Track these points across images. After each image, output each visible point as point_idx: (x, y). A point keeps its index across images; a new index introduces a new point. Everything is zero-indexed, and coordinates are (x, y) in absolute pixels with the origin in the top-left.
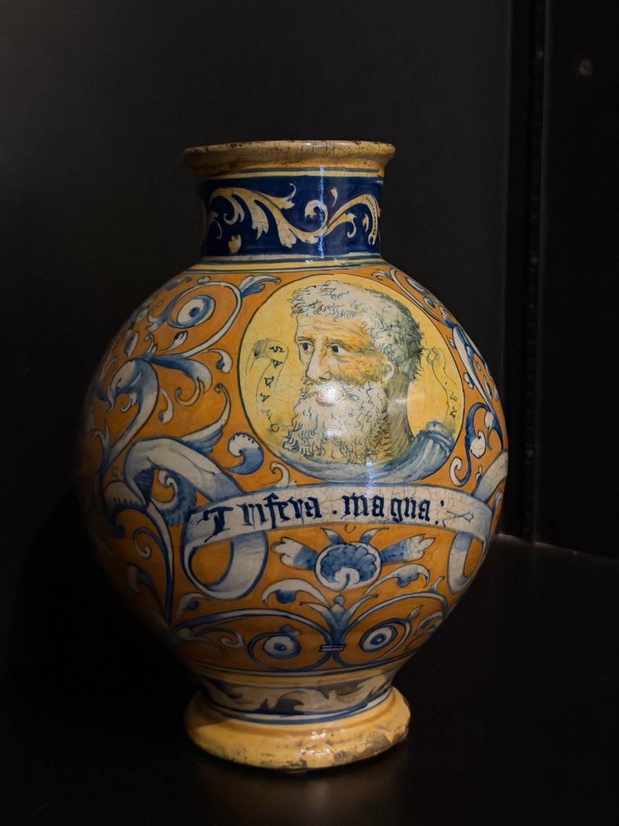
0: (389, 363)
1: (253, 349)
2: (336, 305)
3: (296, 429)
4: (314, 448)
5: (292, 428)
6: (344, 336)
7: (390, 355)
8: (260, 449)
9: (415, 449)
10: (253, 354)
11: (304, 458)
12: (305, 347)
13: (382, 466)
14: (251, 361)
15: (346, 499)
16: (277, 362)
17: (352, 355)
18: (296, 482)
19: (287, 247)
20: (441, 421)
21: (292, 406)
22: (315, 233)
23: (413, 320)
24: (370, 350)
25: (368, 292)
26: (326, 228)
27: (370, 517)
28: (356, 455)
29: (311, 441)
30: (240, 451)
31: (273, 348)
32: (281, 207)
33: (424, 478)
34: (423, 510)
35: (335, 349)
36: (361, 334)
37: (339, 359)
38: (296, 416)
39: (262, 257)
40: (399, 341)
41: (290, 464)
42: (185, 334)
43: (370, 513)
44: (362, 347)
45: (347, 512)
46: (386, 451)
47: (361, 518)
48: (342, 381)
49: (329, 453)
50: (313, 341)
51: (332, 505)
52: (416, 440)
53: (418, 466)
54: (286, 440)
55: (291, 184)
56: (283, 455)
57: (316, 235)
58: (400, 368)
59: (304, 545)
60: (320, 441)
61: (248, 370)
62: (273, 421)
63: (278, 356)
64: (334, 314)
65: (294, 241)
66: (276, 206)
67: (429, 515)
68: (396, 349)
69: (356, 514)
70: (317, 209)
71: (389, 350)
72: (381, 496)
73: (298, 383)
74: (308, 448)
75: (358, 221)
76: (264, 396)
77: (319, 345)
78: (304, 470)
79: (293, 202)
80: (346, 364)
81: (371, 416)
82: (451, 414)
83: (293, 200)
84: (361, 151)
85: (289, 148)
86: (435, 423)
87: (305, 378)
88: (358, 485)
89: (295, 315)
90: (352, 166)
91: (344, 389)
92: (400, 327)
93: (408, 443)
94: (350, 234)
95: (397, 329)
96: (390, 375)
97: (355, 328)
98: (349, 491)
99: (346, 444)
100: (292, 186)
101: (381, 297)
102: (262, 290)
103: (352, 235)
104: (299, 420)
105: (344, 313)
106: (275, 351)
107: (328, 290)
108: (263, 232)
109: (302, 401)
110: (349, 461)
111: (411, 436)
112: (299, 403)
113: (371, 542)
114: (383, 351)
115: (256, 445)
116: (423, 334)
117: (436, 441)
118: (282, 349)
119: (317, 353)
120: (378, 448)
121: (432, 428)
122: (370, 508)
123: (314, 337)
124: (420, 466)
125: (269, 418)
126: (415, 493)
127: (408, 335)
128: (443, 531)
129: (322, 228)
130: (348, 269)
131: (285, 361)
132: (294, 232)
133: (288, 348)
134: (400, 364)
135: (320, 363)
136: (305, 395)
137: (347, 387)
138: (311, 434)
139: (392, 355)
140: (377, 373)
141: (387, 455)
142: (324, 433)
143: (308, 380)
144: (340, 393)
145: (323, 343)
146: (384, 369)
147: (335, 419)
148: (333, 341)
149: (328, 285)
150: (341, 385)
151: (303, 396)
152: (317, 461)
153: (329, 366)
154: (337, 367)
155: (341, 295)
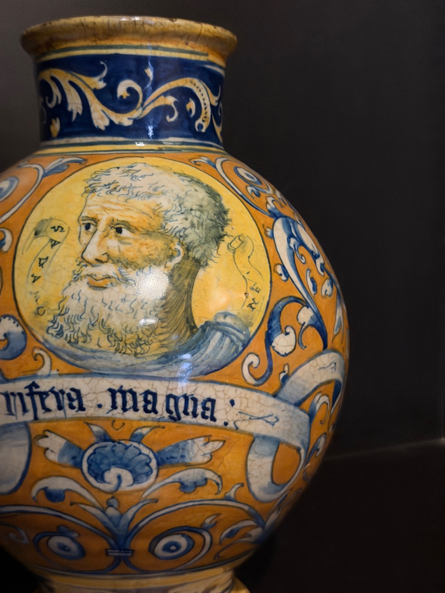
0: (179, 247)
1: (35, 228)
2: (133, 186)
3: (62, 313)
4: (80, 335)
5: (58, 312)
6: (132, 217)
7: (181, 239)
8: (24, 333)
9: (197, 341)
10: (34, 233)
11: (68, 345)
12: (88, 227)
13: (156, 358)
14: (29, 241)
15: (113, 392)
16: (55, 241)
17: (137, 237)
18: (58, 370)
19: (100, 130)
20: (235, 313)
21: (61, 288)
22: (129, 115)
23: (221, 206)
24: (159, 232)
25: (177, 175)
26: (141, 110)
27: (141, 413)
28: (126, 344)
29: (76, 327)
30: (5, 335)
31: (54, 227)
32: (93, 87)
33: (207, 374)
34: (208, 409)
35: (119, 231)
36: (152, 215)
37: (121, 241)
38: (64, 299)
39: (77, 140)
40: (196, 225)
41: (53, 351)
43: (141, 409)
44: (151, 230)
45: (114, 406)
46: (160, 341)
47: (130, 414)
48: (120, 264)
49: (95, 341)
50: (96, 221)
51: (96, 398)
52: (200, 330)
53: (199, 360)
54: (51, 324)
55: (102, 63)
56: (46, 341)
57: (130, 117)
58: (190, 253)
59: (68, 441)
60: (86, 328)
61: (25, 249)
62: (40, 303)
63: (57, 236)
64: (128, 194)
65: (107, 123)
66: (88, 86)
67: (215, 415)
68: (191, 234)
69: (124, 409)
70: (130, 90)
71: (182, 234)
72: (154, 391)
73: (71, 264)
74: (72, 334)
75: (181, 106)
76: (35, 277)
77: (102, 226)
78: (67, 358)
79: (105, 81)
80: (129, 246)
81: (146, 303)
82: (250, 305)
83: (105, 79)
84: (177, 29)
85: (94, 23)
86: (226, 315)
87: (80, 259)
88: (127, 377)
89: (86, 195)
90: (170, 46)
91: (120, 273)
92: (201, 212)
93: (188, 334)
94: (171, 116)
95: (198, 213)
96: (178, 260)
97: (147, 210)
98: (116, 383)
99: (115, 332)
100: (103, 65)
101: (189, 181)
102: (63, 171)
103: (173, 119)
104: (67, 304)
105: (138, 194)
106: (56, 231)
107: (130, 172)
108: (78, 114)
109: (73, 284)
110: (117, 350)
111: (195, 327)
112: (70, 285)
113: (143, 441)
114: (174, 234)
115: (20, 329)
116: (231, 220)
117: (225, 334)
118: (62, 229)
119: (99, 233)
120: (151, 338)
121: (221, 320)
122: (141, 404)
123: (99, 217)
124: (203, 361)
125: (36, 300)
126: (195, 390)
127: (210, 220)
128: (235, 434)
129: (137, 110)
130: (164, 153)
131: (63, 241)
132: (107, 113)
133: (69, 228)
134: (192, 250)
135: (99, 245)
136: (77, 277)
137: (124, 270)
138: (78, 319)
139: (184, 240)
140: (162, 257)
141: (163, 346)
142: (92, 318)
143: (83, 261)
144: (115, 276)
145: (108, 224)
146: (171, 254)
147: (106, 304)
148: (118, 222)
149: (133, 167)
150: (118, 268)
151: (75, 278)
152: (81, 349)
153: (108, 248)
154: (117, 249)
155: (142, 177)
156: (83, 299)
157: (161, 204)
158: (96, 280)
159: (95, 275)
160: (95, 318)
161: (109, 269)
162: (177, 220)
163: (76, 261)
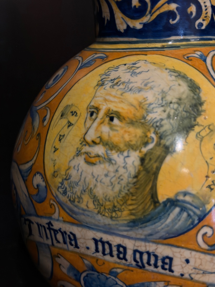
0: (153, 136)
1: (62, 111)
2: (131, 81)
3: (67, 178)
4: (76, 197)
6: (123, 108)
7: (157, 129)
8: (46, 187)
9: (159, 213)
11: (69, 202)
12: (92, 114)
13: (126, 222)
14: (57, 120)
15: (96, 241)
16: (71, 123)
17: (123, 125)
18: (63, 218)
20: (194, 192)
21: (68, 160)
22: (140, 21)
23: (199, 98)
24: (140, 122)
25: (167, 71)
26: (149, 16)
27: (115, 258)
28: (105, 209)
29: (75, 190)
30: (37, 186)
31: (72, 112)
33: (166, 239)
34: (167, 264)
35: (112, 119)
36: (138, 108)
37: (112, 128)
38: (69, 168)
40: (172, 117)
41: (60, 204)
43: (116, 256)
44: (134, 120)
45: (97, 250)
46: (130, 210)
47: (108, 258)
48: (107, 147)
49: (85, 203)
50: (98, 109)
51: (85, 242)
52: (162, 205)
53: (160, 228)
54: (60, 185)
56: (57, 196)
58: (162, 141)
59: (71, 264)
60: (80, 192)
61: (54, 126)
62: (56, 168)
63: (72, 119)
64: (124, 89)
65: (125, 27)
67: (173, 268)
68: (166, 124)
69: (104, 254)
70: (141, 1)
71: (158, 124)
72: (124, 245)
73: (77, 142)
74: (72, 194)
75: (182, 10)
76: (56, 148)
77: (101, 114)
78: (68, 211)
81: (122, 179)
82: (209, 186)
86: (185, 194)
87: (82, 140)
88: (106, 232)
89: (97, 87)
91: (107, 153)
92: (179, 104)
93: (152, 207)
94: (173, 20)
95: (176, 106)
96: (151, 146)
97: (135, 103)
98: (99, 235)
99: (98, 198)
101: (176, 76)
102: (91, 65)
103: (175, 22)
104: (70, 172)
105: (132, 89)
106: (73, 115)
107: (133, 68)
108: (108, 20)
109: (76, 158)
110: (99, 212)
111: (158, 202)
112: (74, 158)
113: (118, 276)
114: (151, 124)
115: (44, 184)
116: (204, 111)
117: (183, 209)
118: (77, 114)
119: (98, 120)
120: (123, 207)
121: (181, 198)
122: (115, 253)
123: (101, 107)
124: (162, 229)
125: (54, 166)
126: (156, 249)
127: (186, 112)
128: (190, 282)
129: (146, 16)
130: (164, 50)
131: (75, 123)
132: (125, 20)
133: (81, 114)
134: (164, 138)
135: (97, 130)
136: (78, 153)
137: (109, 152)
138: (76, 185)
139: (159, 129)
140: (139, 143)
141: (132, 214)
142: (84, 186)
143: (84, 142)
144: (103, 156)
145: (105, 113)
146: (146, 141)
147: (94, 177)
148: (113, 112)
149: (136, 64)
150: (105, 149)
151: (77, 154)
152: (76, 206)
153: (101, 133)
154: (107, 134)
155: (140, 73)
156: (80, 170)
157: (147, 97)
158: (90, 157)
159: (90, 154)
160: (86, 185)
161: (100, 150)
162: (157, 112)
163: (80, 140)
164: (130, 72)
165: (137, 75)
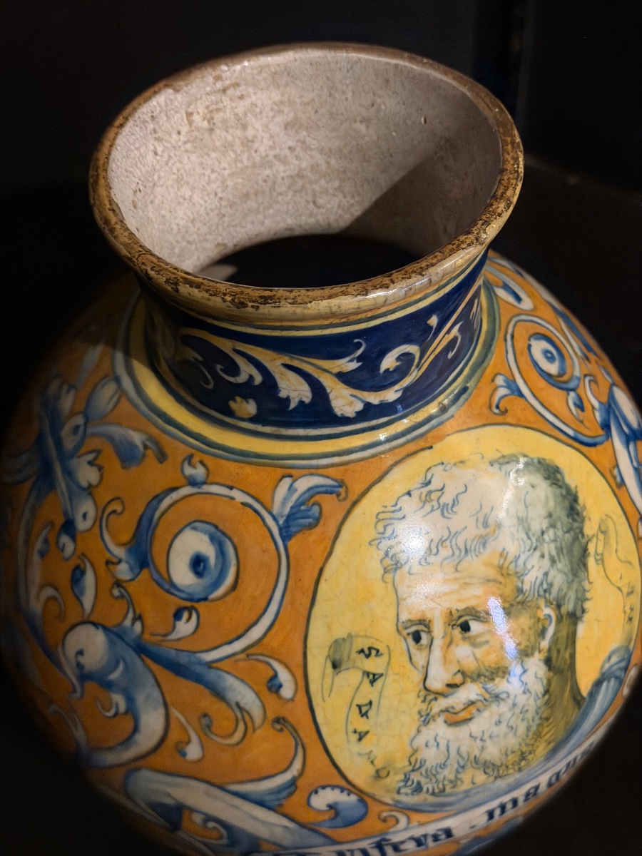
0: (547, 611)
1: (328, 657)
2: (453, 532)
3: (416, 768)
4: (446, 783)
5: (410, 768)
7: (547, 595)
8: (361, 800)
9: (585, 710)
10: (329, 665)
11: (431, 798)
12: (417, 637)
14: (328, 679)
15: (491, 812)
16: (374, 675)
18: (418, 822)
19: (348, 418)
20: (616, 645)
21: (406, 740)
23: (568, 489)
24: (519, 603)
25: (496, 469)
26: (415, 372)
28: (507, 766)
29: (440, 777)
30: (329, 806)
31: (362, 651)
32: (336, 371)
35: (465, 628)
36: (501, 579)
37: (474, 644)
38: (415, 751)
40: (556, 558)
42: (194, 616)
45: (491, 819)
46: (547, 740)
48: (482, 678)
49: (467, 782)
50: (427, 625)
51: (469, 824)
52: (587, 698)
54: (402, 784)
55: (356, 341)
57: (398, 388)
58: (564, 610)
60: (454, 772)
61: (326, 694)
62: (379, 764)
63: (373, 665)
64: (453, 555)
65: (360, 407)
66: (327, 371)
68: (555, 577)
69: (502, 814)
70: (401, 356)
71: (545, 586)
72: (536, 785)
73: (413, 702)
74: (436, 785)
75: (465, 324)
76: (360, 733)
77: (438, 629)
78: (431, 809)
79: (359, 362)
80: (486, 647)
81: (527, 711)
82: (628, 619)
87: (423, 693)
88: (509, 792)
89: (389, 577)
91: (486, 690)
92: (553, 526)
93: (576, 711)
94: (453, 349)
95: (551, 532)
96: (551, 631)
97: (492, 573)
98: (495, 803)
99: (492, 761)
100: (358, 343)
102: (318, 520)
103: (454, 352)
104: (420, 756)
105: (468, 546)
106: (368, 656)
107: (432, 496)
108: (301, 401)
109: (423, 729)
110: (496, 778)
111: (581, 700)
112: (419, 731)
114: (536, 594)
115: (353, 798)
117: (610, 678)
118: (378, 651)
119: (438, 643)
120: (536, 744)
122: (521, 800)
123: (429, 615)
125: (372, 762)
127: (567, 532)
129: (410, 375)
130: (451, 417)
131: (387, 670)
132: (360, 396)
133: (388, 647)
134: (562, 602)
135: (445, 660)
136: (427, 719)
137: (490, 686)
138: (441, 767)
139: (550, 594)
140: (532, 639)
142: (461, 761)
143: (429, 694)
144: (481, 698)
145: (445, 623)
146: (541, 627)
147: (475, 738)
148: (460, 614)
149: (429, 482)
150: (481, 685)
151: (424, 721)
152: (450, 795)
153: (458, 662)
154: (472, 658)
155: (456, 502)
156: (443, 743)
157: (504, 549)
158: (456, 713)
159: (453, 708)
160: (463, 758)
161: (471, 692)
162: (533, 566)
163: (419, 697)
164: (435, 508)
165: (454, 509)
